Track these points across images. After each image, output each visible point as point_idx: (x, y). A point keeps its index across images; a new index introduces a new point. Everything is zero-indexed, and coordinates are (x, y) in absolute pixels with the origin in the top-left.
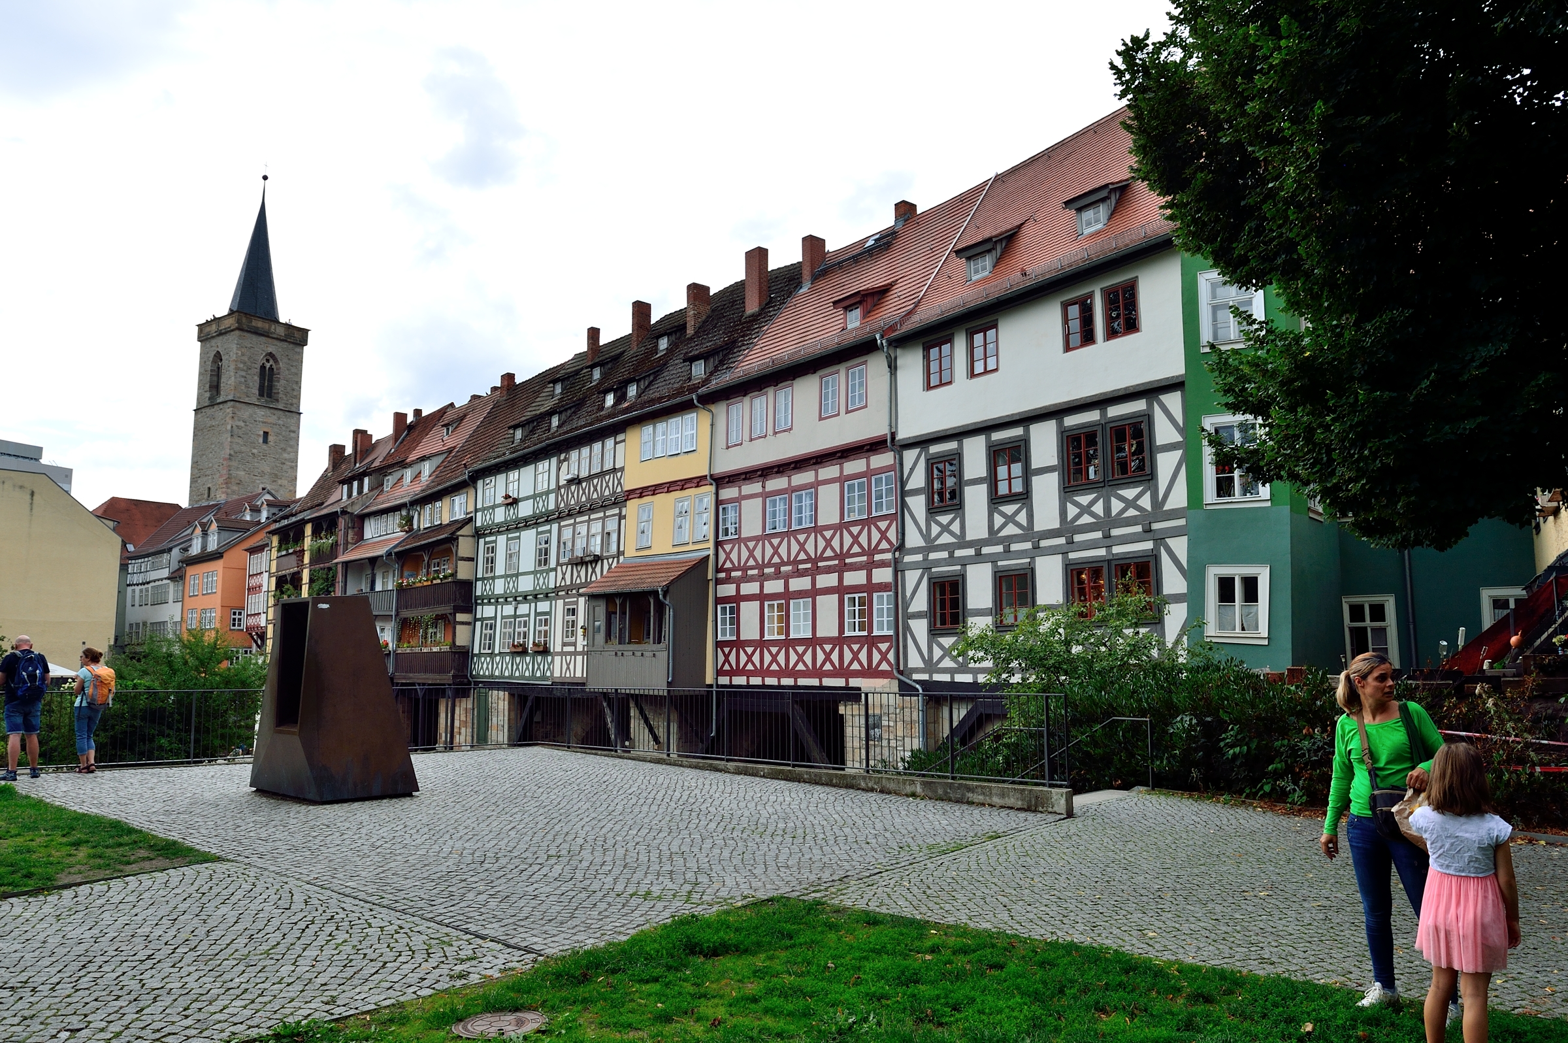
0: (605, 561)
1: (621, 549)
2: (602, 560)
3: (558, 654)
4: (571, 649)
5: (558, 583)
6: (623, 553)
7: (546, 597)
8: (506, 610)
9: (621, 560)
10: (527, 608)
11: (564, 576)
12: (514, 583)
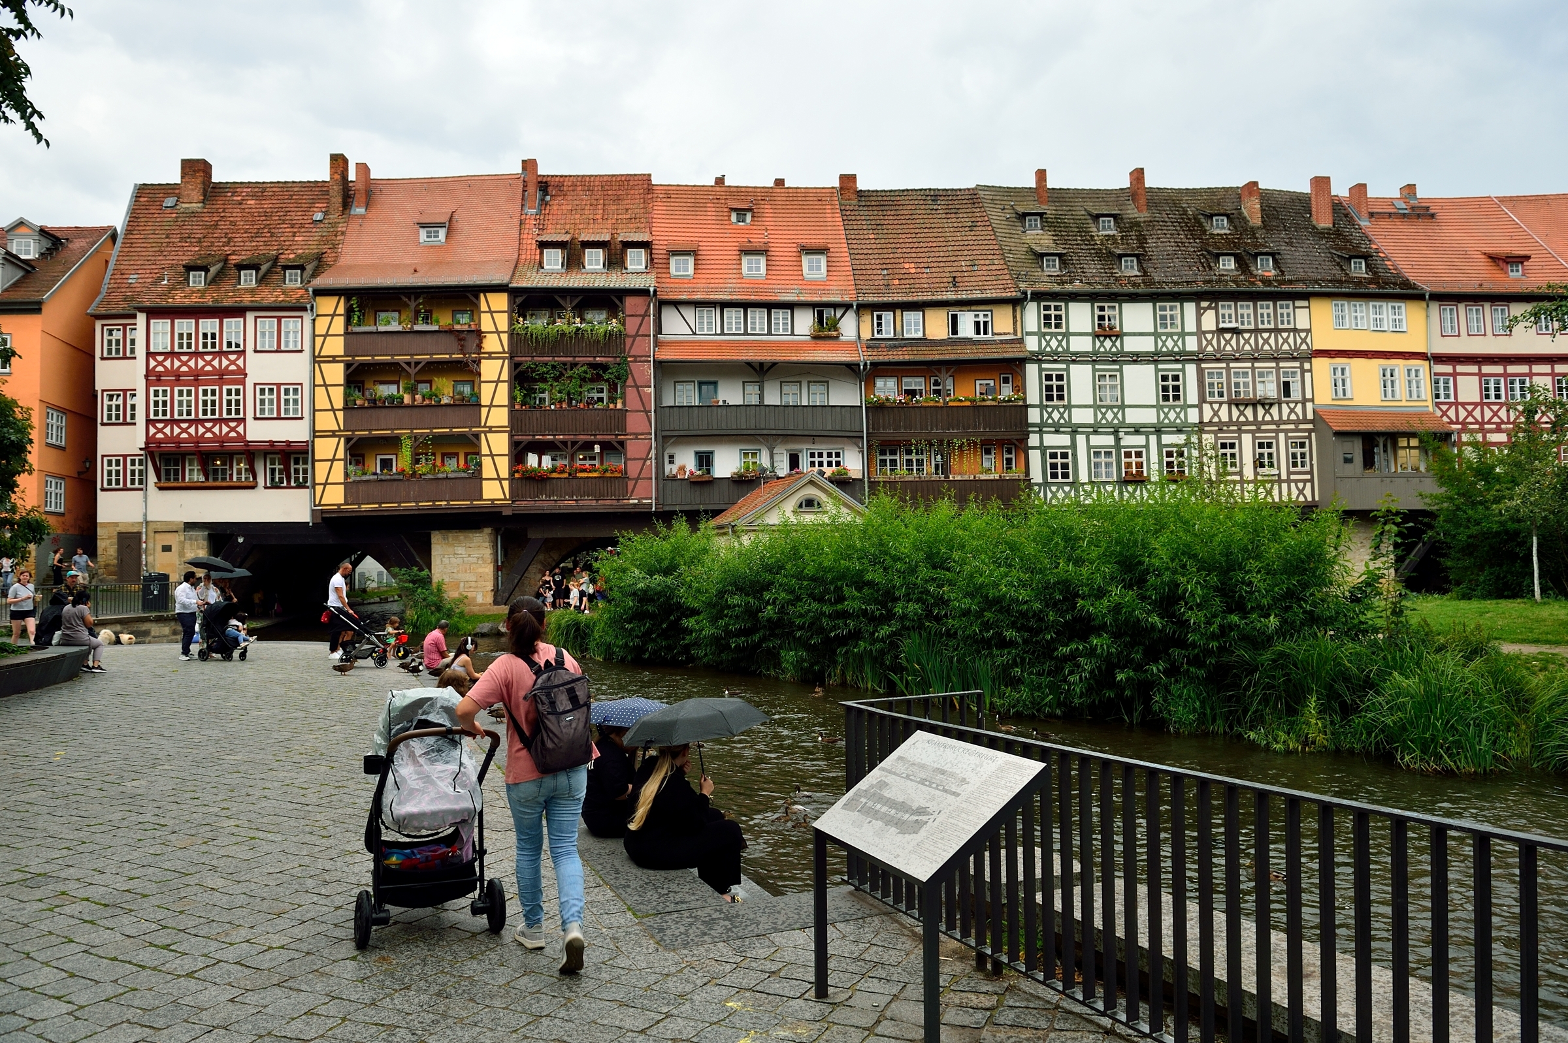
0: (1284, 406)
1: (1309, 395)
2: (1280, 404)
4: (1237, 478)
5: (1206, 419)
6: (1312, 400)
7: (1179, 431)
8: (1096, 440)
9: (1309, 406)
10: (1140, 440)
11: (1216, 413)
12: (1116, 415)
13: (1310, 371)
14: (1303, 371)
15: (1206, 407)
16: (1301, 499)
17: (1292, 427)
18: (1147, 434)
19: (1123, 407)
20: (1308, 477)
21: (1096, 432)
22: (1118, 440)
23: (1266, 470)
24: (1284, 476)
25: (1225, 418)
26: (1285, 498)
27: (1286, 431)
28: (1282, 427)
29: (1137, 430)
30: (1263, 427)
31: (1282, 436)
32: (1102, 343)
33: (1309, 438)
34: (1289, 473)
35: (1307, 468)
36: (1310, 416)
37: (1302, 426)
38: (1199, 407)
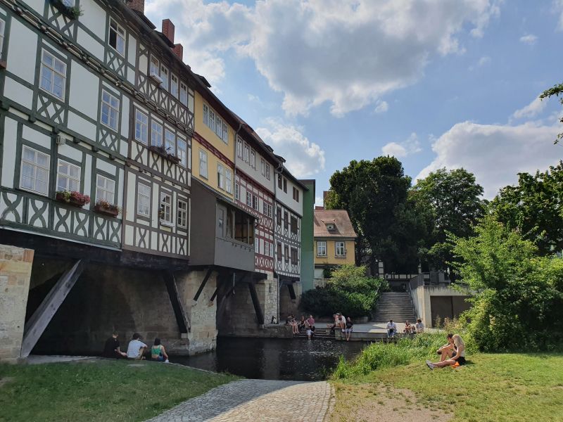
0: (177, 168)
1: (189, 167)
3: (130, 223)
4: (147, 224)
5: (133, 158)
6: (191, 172)
7: (111, 159)
8: (29, 134)
9: (189, 174)
10: (76, 155)
11: (139, 155)
12: (58, 112)
13: (191, 147)
14: (188, 146)
15: (134, 144)
16: (182, 253)
17: (180, 188)
18: (85, 151)
19: (66, 107)
20: (185, 234)
21: (30, 123)
22: (55, 144)
23: (164, 222)
24: (174, 231)
25: (145, 163)
26: (174, 252)
27: (178, 191)
28: (176, 186)
29: (76, 141)
30: (166, 182)
31: (175, 193)
32: (55, 16)
33: (187, 201)
34: (178, 229)
35: (185, 227)
36: (189, 184)
37: (186, 191)
38: (129, 141)
